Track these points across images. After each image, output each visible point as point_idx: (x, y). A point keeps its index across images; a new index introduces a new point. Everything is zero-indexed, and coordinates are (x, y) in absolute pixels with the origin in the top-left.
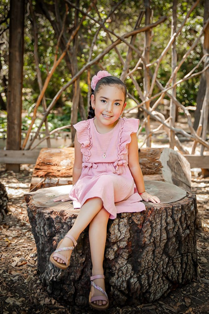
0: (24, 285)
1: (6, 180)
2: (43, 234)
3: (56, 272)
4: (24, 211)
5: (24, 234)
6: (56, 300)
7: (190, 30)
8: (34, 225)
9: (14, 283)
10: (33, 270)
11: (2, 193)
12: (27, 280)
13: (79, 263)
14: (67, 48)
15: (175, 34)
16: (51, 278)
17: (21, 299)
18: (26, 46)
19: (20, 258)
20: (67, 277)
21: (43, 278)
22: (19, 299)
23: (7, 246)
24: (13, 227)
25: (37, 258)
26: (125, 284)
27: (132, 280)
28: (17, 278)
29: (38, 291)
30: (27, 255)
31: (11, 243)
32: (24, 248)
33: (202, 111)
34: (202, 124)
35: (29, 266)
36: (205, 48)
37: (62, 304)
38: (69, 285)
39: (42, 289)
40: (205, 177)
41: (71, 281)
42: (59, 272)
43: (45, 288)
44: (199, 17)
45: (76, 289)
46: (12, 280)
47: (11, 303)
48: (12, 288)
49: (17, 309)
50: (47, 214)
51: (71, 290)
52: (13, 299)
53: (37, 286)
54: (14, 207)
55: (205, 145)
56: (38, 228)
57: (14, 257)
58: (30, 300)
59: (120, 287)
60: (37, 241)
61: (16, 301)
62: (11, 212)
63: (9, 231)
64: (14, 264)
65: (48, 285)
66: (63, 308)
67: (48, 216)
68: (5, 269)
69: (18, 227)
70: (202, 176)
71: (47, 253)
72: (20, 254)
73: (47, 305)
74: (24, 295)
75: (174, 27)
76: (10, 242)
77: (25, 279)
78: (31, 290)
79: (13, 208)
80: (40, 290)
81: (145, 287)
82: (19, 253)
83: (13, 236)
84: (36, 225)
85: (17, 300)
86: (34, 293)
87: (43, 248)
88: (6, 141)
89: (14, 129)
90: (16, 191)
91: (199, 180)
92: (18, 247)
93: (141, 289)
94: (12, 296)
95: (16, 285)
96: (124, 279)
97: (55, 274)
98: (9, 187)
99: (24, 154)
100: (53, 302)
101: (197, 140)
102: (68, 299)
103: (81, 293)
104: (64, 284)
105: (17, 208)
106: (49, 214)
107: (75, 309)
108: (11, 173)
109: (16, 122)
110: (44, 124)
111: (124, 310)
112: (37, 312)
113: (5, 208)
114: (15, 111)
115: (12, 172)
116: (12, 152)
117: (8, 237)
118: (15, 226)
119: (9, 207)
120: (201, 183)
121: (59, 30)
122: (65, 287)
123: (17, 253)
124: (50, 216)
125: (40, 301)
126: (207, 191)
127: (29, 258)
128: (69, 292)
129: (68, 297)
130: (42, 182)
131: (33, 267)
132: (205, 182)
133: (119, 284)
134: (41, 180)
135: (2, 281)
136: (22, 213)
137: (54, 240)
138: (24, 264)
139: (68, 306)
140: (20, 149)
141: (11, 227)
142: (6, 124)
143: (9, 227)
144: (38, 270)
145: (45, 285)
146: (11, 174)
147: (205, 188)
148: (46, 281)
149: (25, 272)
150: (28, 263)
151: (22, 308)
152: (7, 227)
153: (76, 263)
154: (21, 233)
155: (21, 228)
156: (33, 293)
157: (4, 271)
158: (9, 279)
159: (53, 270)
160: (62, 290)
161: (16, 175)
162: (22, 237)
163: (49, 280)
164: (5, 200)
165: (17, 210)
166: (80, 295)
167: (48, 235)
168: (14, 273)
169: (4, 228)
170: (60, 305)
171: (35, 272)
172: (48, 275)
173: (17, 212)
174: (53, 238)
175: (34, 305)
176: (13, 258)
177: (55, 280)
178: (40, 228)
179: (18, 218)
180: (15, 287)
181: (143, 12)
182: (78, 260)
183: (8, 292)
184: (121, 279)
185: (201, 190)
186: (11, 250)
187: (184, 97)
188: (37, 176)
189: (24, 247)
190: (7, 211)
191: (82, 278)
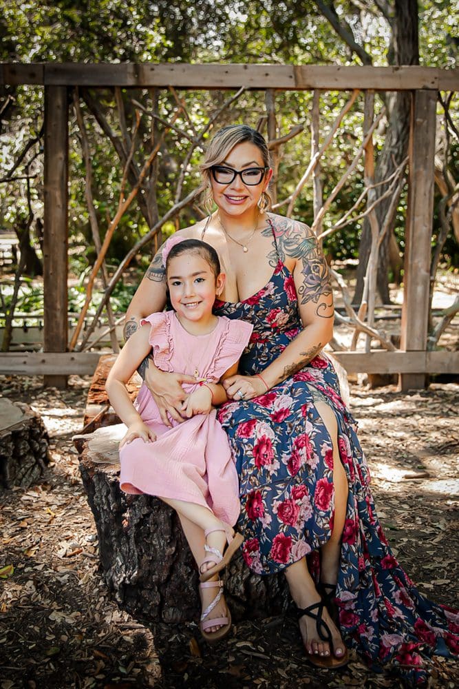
0: (77, 589)
1: (44, 403)
2: (105, 507)
3: (130, 569)
4: (75, 459)
5: (76, 500)
6: (130, 614)
7: (345, 134)
8: (91, 493)
9: (62, 587)
10: (93, 563)
11: (39, 431)
12: (83, 581)
13: (165, 556)
14: (140, 182)
15: (318, 154)
16: (122, 579)
17: (74, 614)
18: (73, 168)
19: (71, 543)
20: (148, 577)
21: (109, 578)
22: (70, 613)
23: (50, 522)
24: (58, 487)
25: (98, 542)
26: (241, 587)
27: (253, 580)
28: (66, 577)
29: (102, 599)
30: (82, 537)
31: (55, 517)
32: (76, 525)
33: (365, 279)
34: (367, 301)
35: (85, 556)
36: (367, 176)
37: (141, 620)
38: (151, 590)
39: (107, 595)
40: (373, 388)
41: (153, 584)
42: (133, 569)
43: (113, 594)
44: (358, 114)
45: (162, 597)
46: (58, 582)
47: (59, 621)
48: (59, 594)
49: (68, 630)
50: (111, 477)
51: (153, 598)
52: (61, 614)
53: (99, 591)
54: (59, 453)
55: (372, 334)
56: (97, 497)
57: (60, 541)
58: (88, 615)
59: (234, 591)
60: (97, 518)
61: (66, 617)
62: (54, 461)
63: (51, 494)
64: (61, 553)
65: (117, 591)
66: (142, 628)
67: (113, 479)
68: (46, 562)
69: (66, 488)
70: (368, 386)
71: (114, 539)
72: (71, 535)
73: (116, 624)
74: (79, 606)
75: (316, 143)
76: (53, 514)
77: (80, 579)
78: (90, 597)
79: (57, 455)
80: (105, 597)
81: (274, 590)
82: (69, 533)
83: (59, 504)
84: (95, 493)
85: (67, 615)
86: (95, 603)
87: (107, 530)
88: (43, 331)
89: (56, 317)
90: (63, 421)
91: (364, 393)
92: (66, 523)
93: (267, 593)
94: (59, 608)
95: (65, 589)
96: (240, 579)
97: (128, 574)
98: (51, 416)
99: (73, 359)
100: (126, 617)
101: (359, 327)
102: (149, 613)
103: (170, 602)
104: (142, 588)
105: (63, 454)
106: (114, 475)
107: (162, 629)
108: (53, 391)
109: (59, 306)
110: (105, 307)
111: (241, 627)
112: (100, 635)
113: (44, 456)
114: (56, 288)
115: (54, 388)
116: (53, 355)
117: (51, 505)
118: (62, 485)
119: (50, 453)
120: (368, 399)
121: (126, 153)
122: (145, 594)
123: (65, 534)
124: (116, 480)
125: (105, 616)
126: (378, 411)
127: (85, 542)
128: (151, 601)
129: (150, 610)
130: (104, 412)
131: (92, 559)
132: (374, 396)
133: (232, 587)
134: (101, 409)
135: (42, 585)
136: (73, 464)
137: (125, 518)
138: (78, 553)
139: (150, 624)
140: (67, 351)
141: (55, 487)
142: (42, 302)
143: (52, 489)
144: (101, 564)
145: (112, 589)
146: (53, 393)
147: (373, 406)
148: (113, 585)
149: (78, 568)
150: (84, 552)
151: (76, 629)
152: (49, 488)
153: (161, 556)
154: (72, 498)
155: (71, 488)
156: (93, 603)
157: (45, 565)
158: (54, 580)
159: (124, 567)
160: (139, 598)
161: (61, 395)
162: (74, 504)
163: (119, 583)
164: (45, 443)
165: (64, 457)
166: (169, 607)
167: (115, 510)
168: (61, 569)
169: (44, 489)
170: (137, 623)
171: (96, 567)
172: (117, 575)
173: (64, 461)
174: (123, 515)
175: (94, 623)
176: (59, 544)
177: (128, 582)
178: (101, 498)
179: (66, 472)
180: (64, 593)
181: (263, 120)
182: (164, 551)
183: (52, 602)
184: (236, 579)
185: (368, 410)
186: (56, 528)
187: (339, 245)
188: (96, 403)
189: (77, 523)
190: (47, 460)
191: (172, 578)
